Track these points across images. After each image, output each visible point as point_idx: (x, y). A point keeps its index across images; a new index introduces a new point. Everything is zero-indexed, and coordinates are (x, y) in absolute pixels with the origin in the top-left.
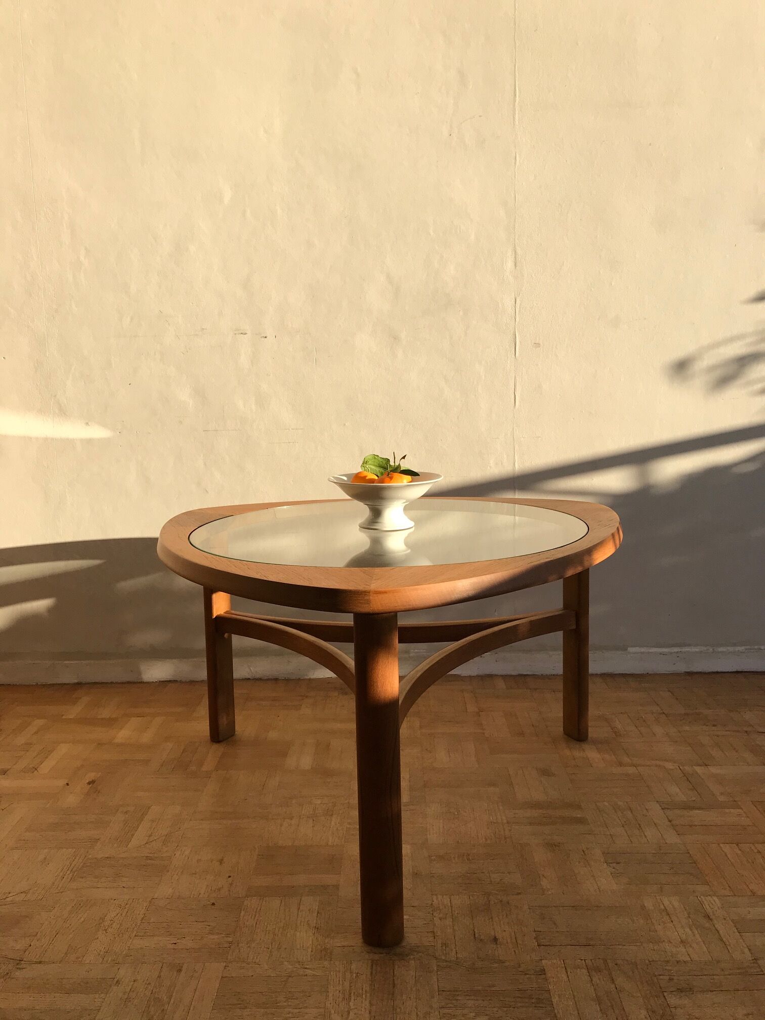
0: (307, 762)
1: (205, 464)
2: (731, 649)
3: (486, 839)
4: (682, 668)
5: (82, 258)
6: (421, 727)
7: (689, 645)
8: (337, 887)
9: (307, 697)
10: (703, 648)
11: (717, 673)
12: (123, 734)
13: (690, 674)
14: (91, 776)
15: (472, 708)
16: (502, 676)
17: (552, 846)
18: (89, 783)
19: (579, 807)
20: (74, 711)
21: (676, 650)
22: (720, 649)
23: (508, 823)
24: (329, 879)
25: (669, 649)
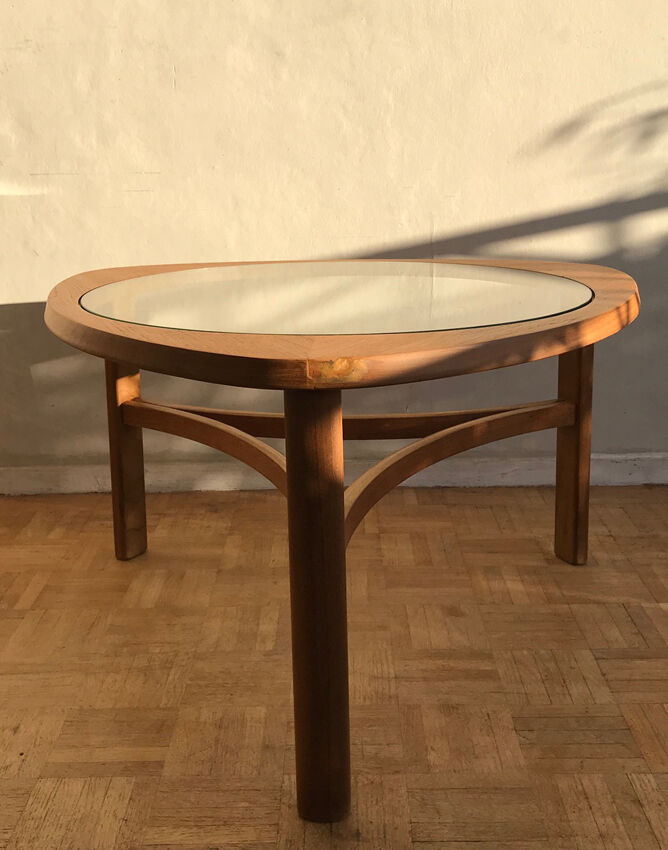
4: (639, 479)
7: (650, 451)
8: (161, 764)
9: (165, 515)
16: (415, 488)
17: (448, 708)
19: (490, 657)
21: (633, 456)
23: (396, 677)
24: (153, 753)
25: (624, 456)
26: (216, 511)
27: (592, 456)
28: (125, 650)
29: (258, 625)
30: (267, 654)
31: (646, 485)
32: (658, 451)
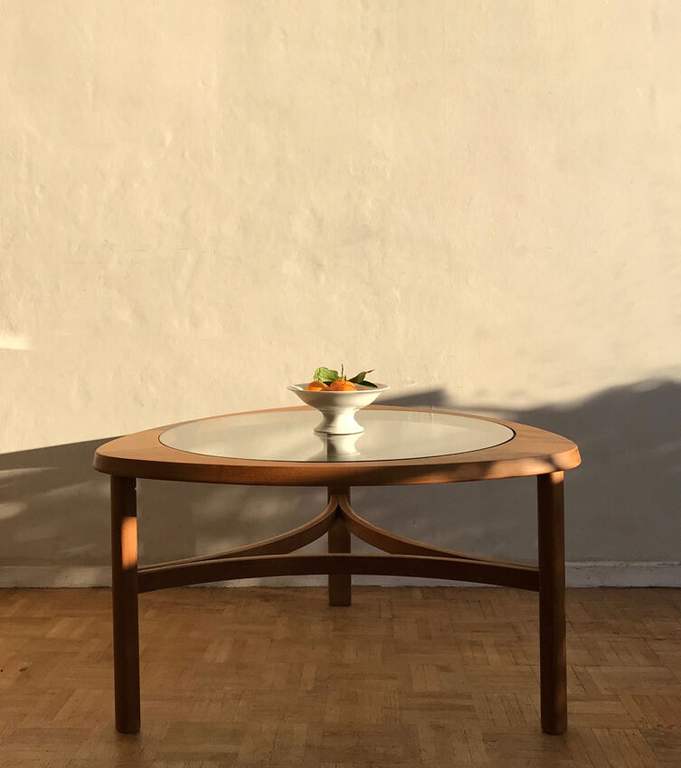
0: (223, 657)
1: (142, 380)
2: (645, 564)
3: (377, 720)
4: (596, 582)
5: (37, 192)
6: (334, 630)
7: (602, 560)
8: (237, 755)
9: (230, 603)
10: (617, 564)
11: (632, 587)
12: (55, 631)
13: (602, 588)
14: (25, 664)
15: (386, 615)
16: (420, 587)
17: (437, 727)
18: (21, 670)
19: (470, 697)
20: (11, 611)
21: (589, 564)
22: (633, 564)
23: (400, 708)
24: (230, 748)
25: (583, 564)
26: (267, 601)
27: (566, 564)
28: (207, 687)
29: (302, 674)
30: (308, 692)
31: (602, 587)
32: (610, 560)
